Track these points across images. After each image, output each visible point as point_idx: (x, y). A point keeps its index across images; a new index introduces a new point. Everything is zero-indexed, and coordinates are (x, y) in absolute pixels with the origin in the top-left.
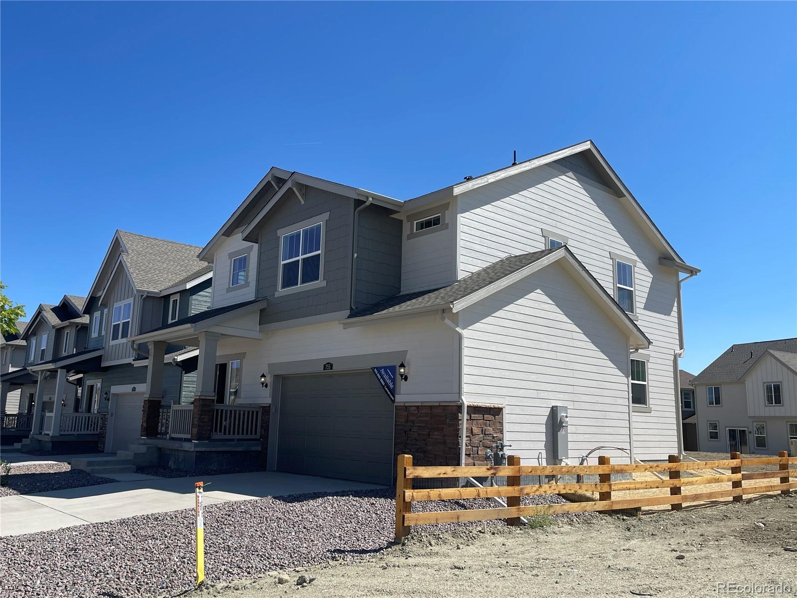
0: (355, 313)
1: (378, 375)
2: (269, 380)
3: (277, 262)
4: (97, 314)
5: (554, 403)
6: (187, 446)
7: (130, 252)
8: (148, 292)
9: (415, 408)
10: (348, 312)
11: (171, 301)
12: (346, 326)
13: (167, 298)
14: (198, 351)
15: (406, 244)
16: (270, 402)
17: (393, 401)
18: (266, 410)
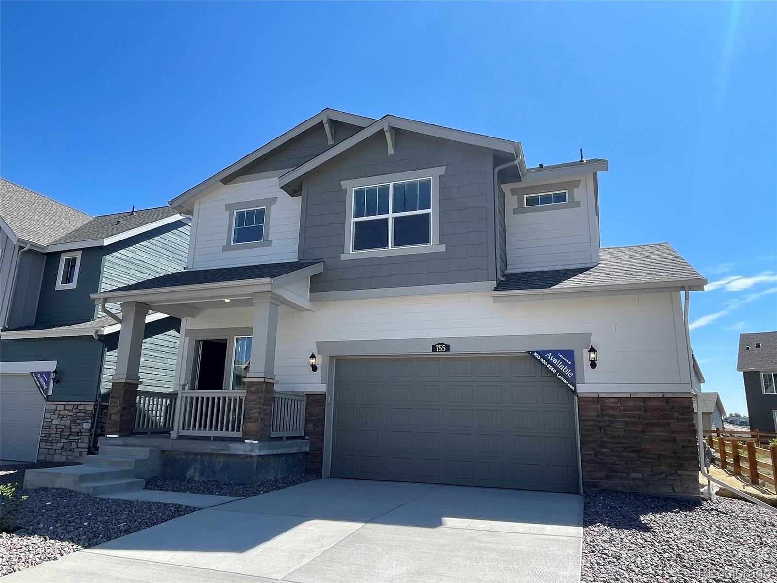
1: (542, 360)
3: (342, 219)
8: (33, 244)
9: (615, 400)
10: (494, 284)
11: (63, 260)
15: (512, 220)
16: (325, 390)
17: (575, 392)
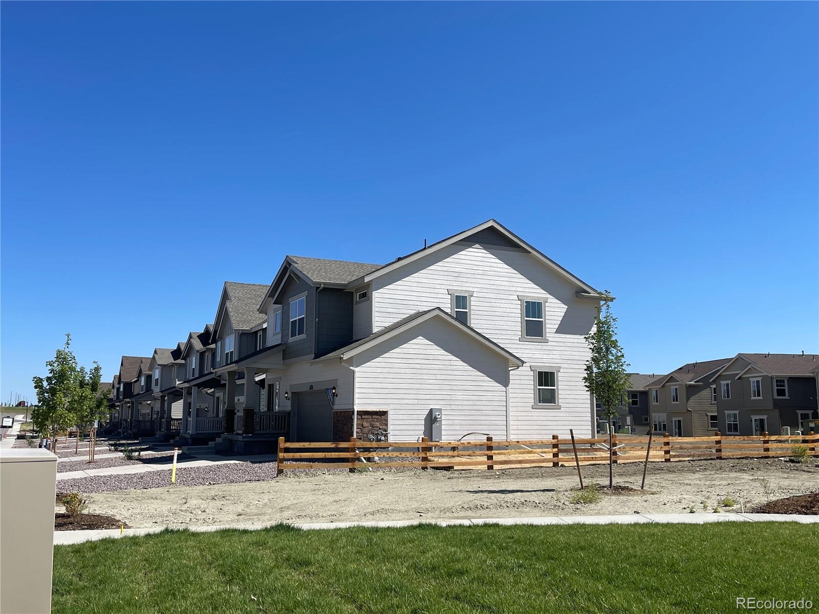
0: (317, 356)
1: (327, 393)
2: (290, 395)
3: (289, 320)
4: (219, 344)
5: (432, 407)
6: (240, 438)
7: (233, 299)
8: (242, 330)
10: (313, 356)
11: (259, 335)
12: (312, 364)
13: (256, 333)
14: (265, 375)
15: (355, 307)
16: (289, 409)
17: (333, 409)
18: (289, 413)
